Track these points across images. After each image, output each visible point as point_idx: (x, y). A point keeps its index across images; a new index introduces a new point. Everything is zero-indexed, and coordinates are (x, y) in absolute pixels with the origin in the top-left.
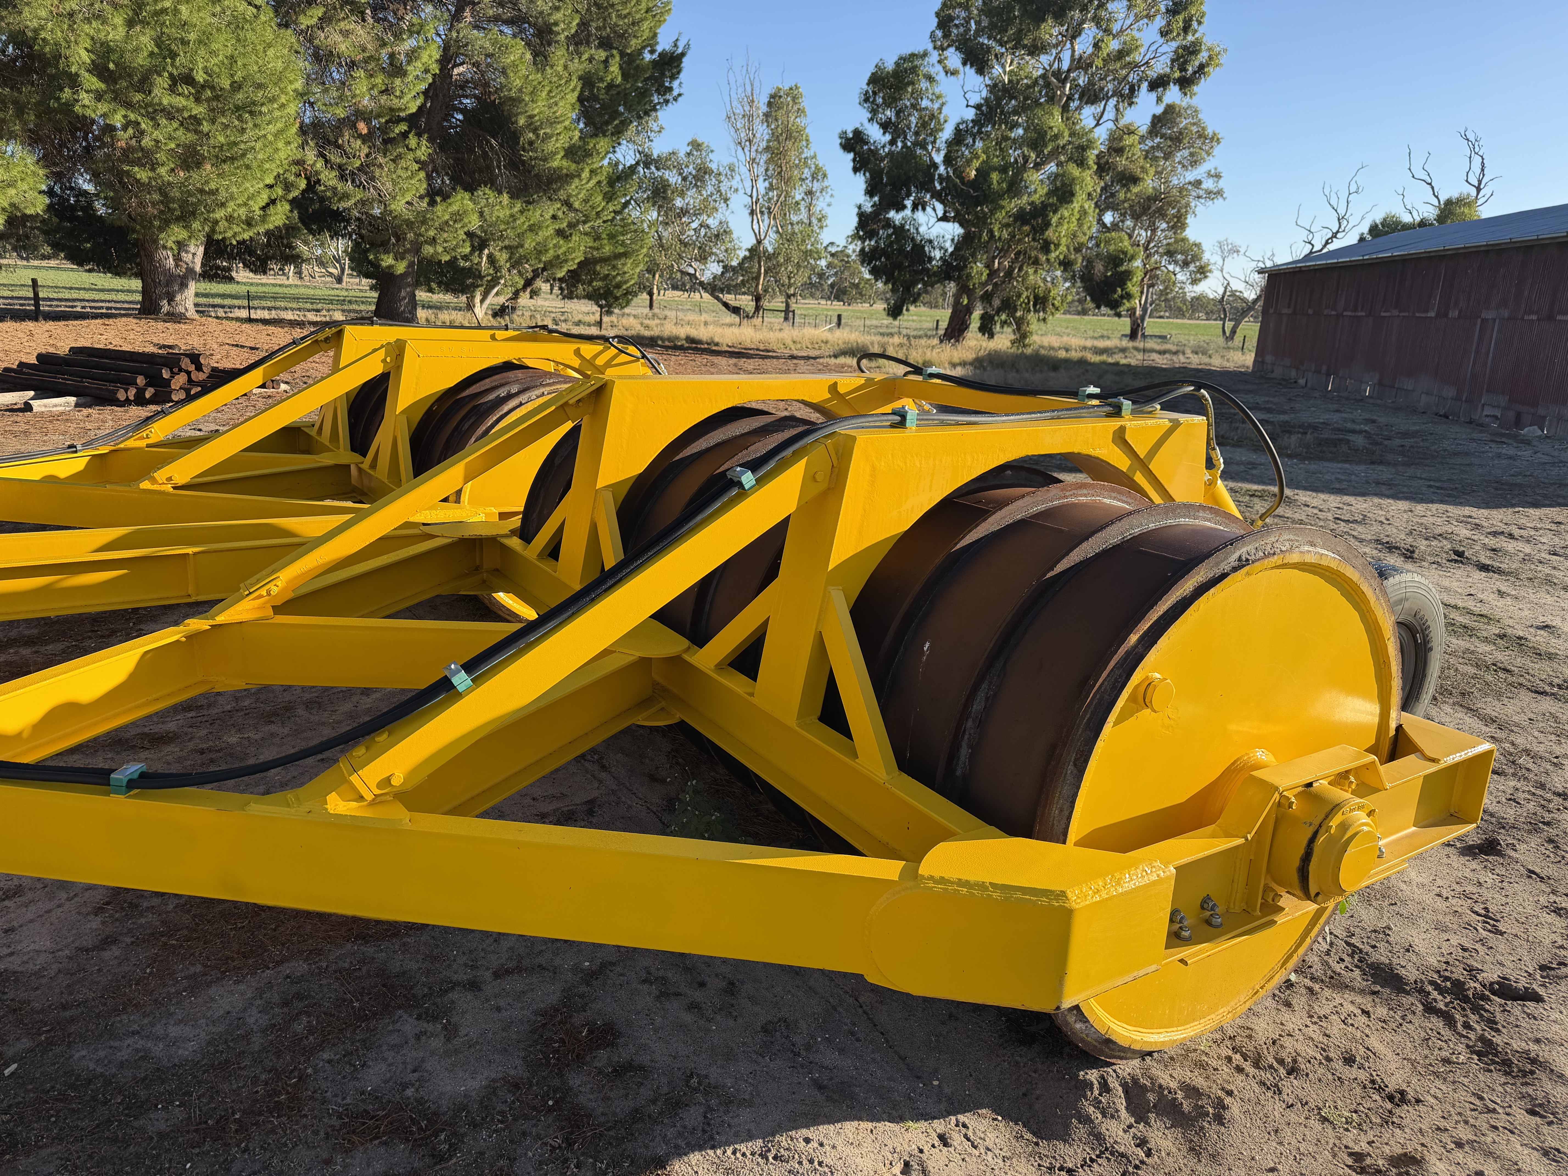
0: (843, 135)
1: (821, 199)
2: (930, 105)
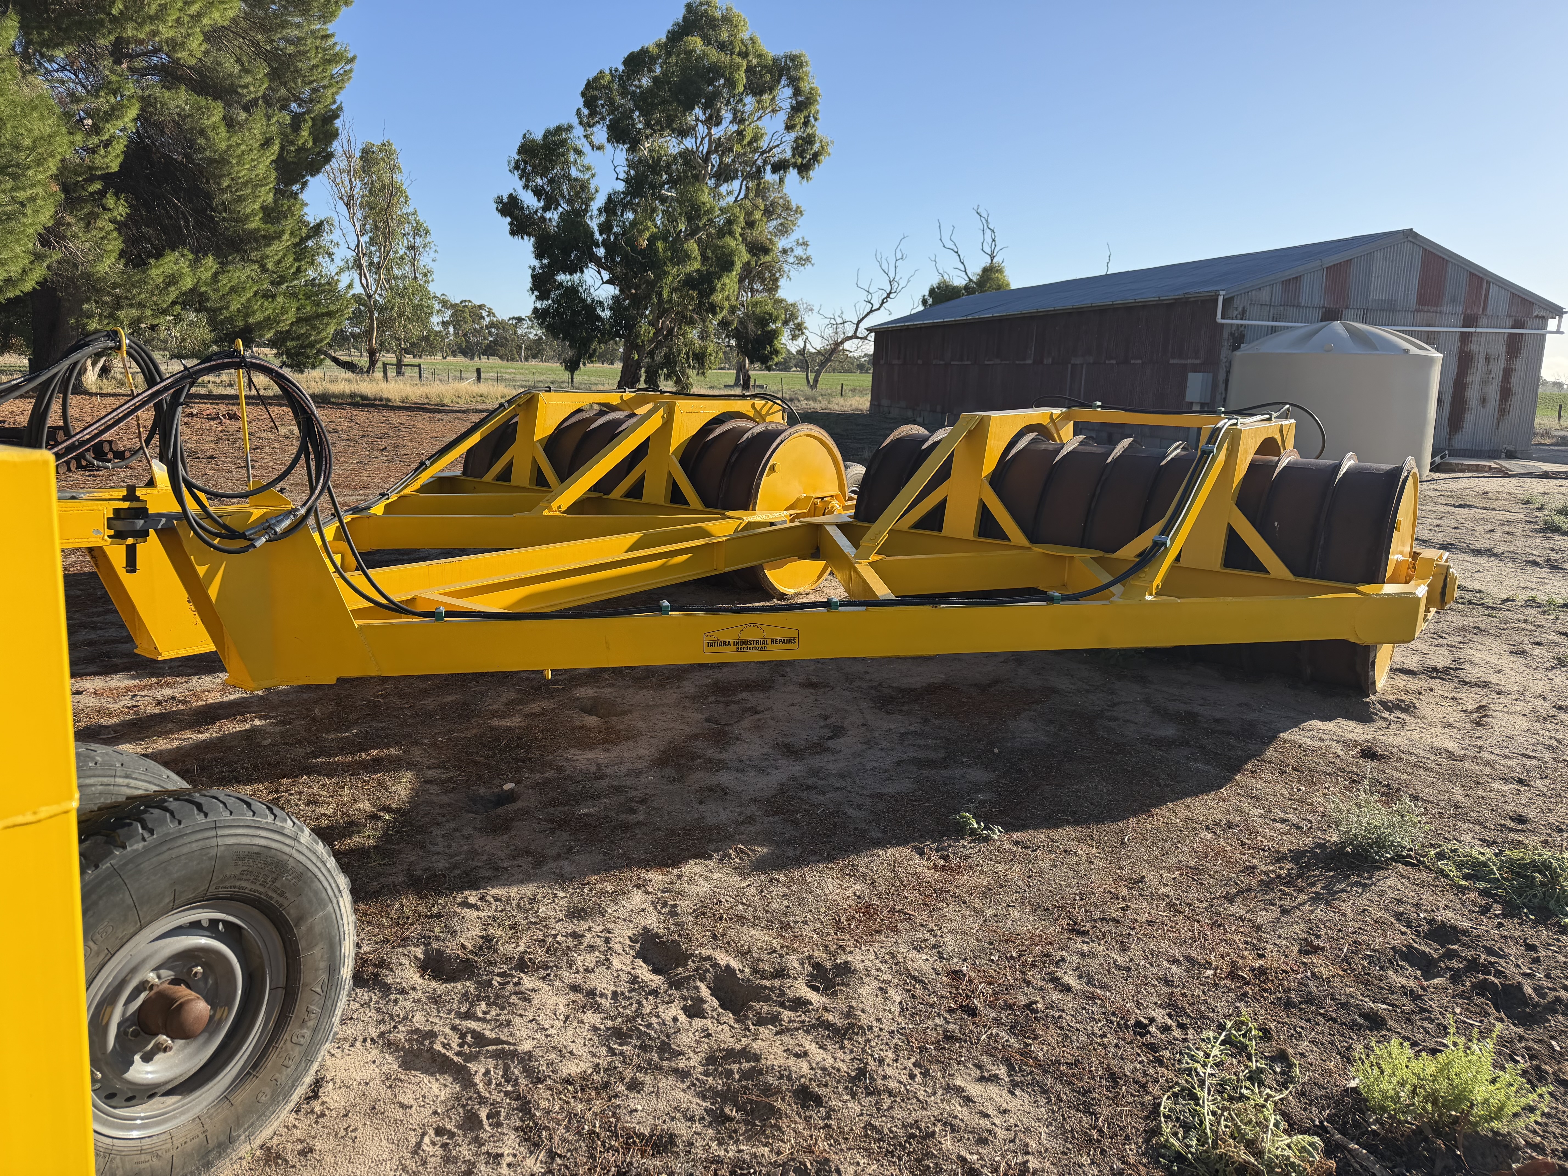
0: (499, 200)
1: (425, 254)
2: (580, 176)
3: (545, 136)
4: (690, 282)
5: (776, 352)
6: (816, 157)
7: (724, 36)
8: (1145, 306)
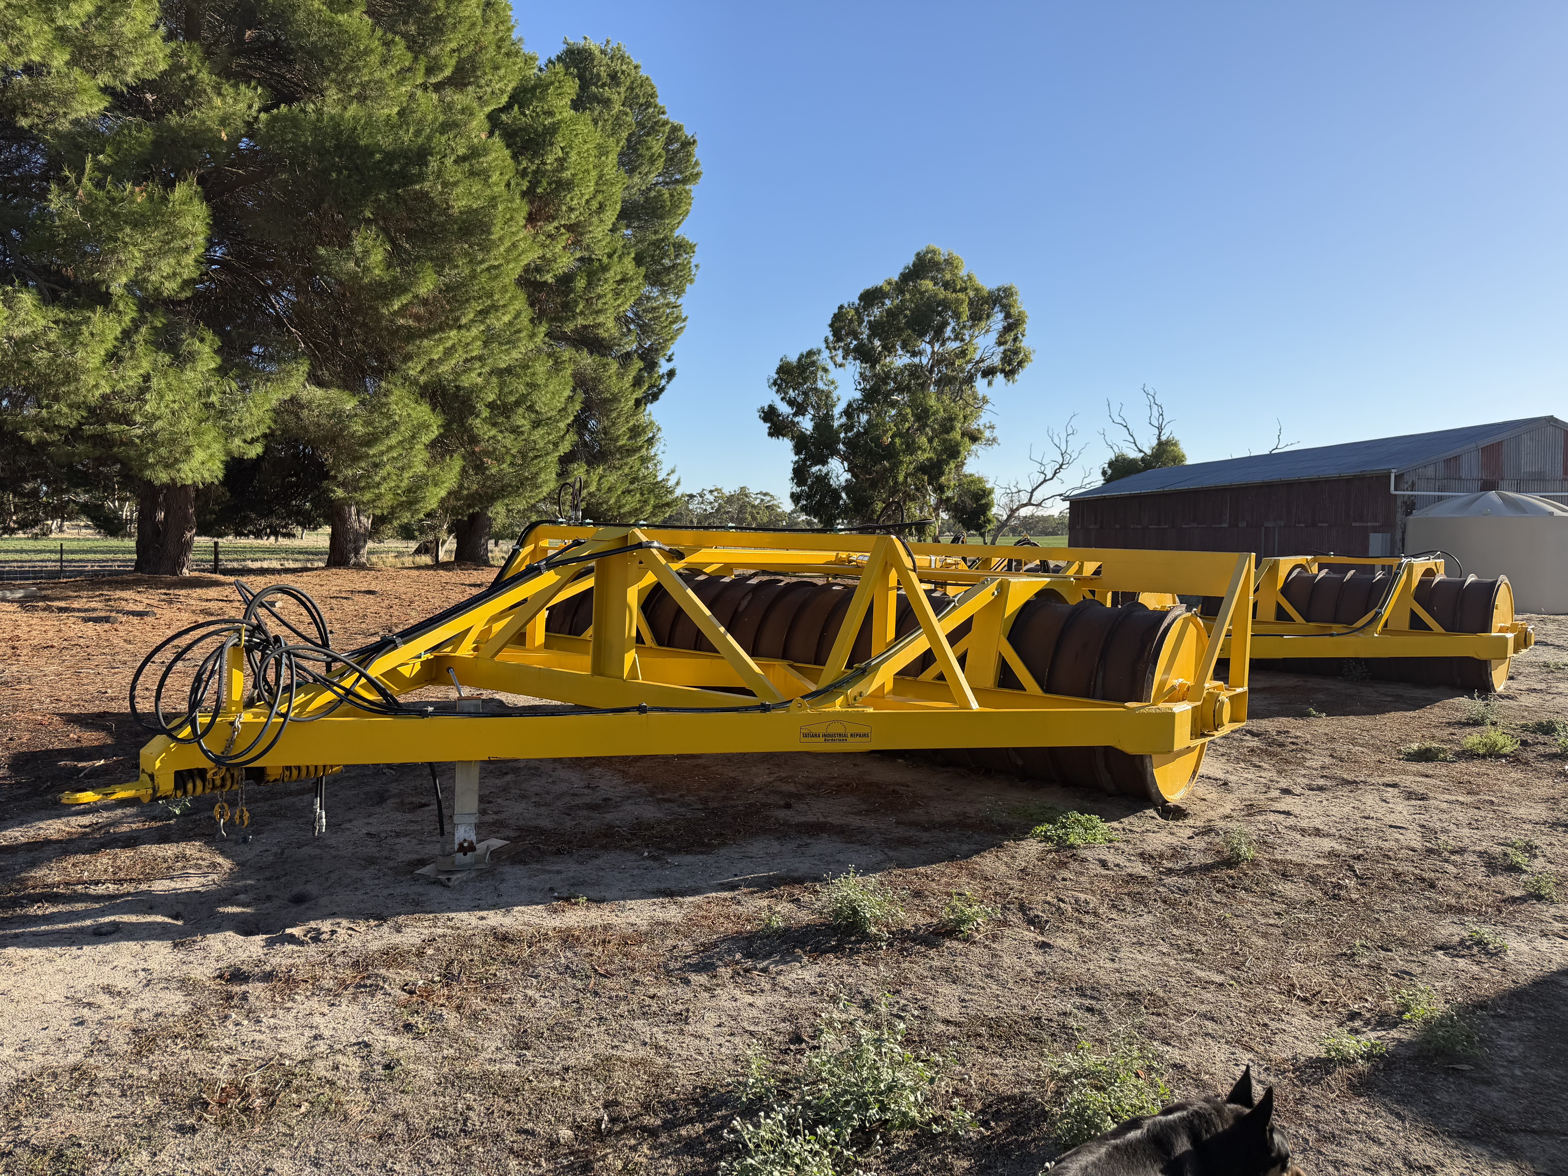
0: (762, 410)
2: (825, 388)
3: (800, 359)
4: (922, 468)
5: (989, 521)
6: (1020, 364)
7: (948, 277)
8: (1328, 481)
